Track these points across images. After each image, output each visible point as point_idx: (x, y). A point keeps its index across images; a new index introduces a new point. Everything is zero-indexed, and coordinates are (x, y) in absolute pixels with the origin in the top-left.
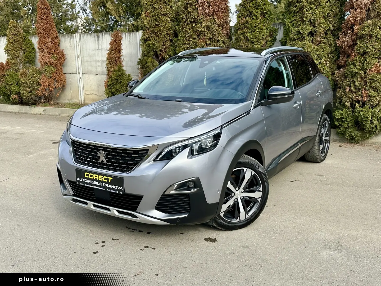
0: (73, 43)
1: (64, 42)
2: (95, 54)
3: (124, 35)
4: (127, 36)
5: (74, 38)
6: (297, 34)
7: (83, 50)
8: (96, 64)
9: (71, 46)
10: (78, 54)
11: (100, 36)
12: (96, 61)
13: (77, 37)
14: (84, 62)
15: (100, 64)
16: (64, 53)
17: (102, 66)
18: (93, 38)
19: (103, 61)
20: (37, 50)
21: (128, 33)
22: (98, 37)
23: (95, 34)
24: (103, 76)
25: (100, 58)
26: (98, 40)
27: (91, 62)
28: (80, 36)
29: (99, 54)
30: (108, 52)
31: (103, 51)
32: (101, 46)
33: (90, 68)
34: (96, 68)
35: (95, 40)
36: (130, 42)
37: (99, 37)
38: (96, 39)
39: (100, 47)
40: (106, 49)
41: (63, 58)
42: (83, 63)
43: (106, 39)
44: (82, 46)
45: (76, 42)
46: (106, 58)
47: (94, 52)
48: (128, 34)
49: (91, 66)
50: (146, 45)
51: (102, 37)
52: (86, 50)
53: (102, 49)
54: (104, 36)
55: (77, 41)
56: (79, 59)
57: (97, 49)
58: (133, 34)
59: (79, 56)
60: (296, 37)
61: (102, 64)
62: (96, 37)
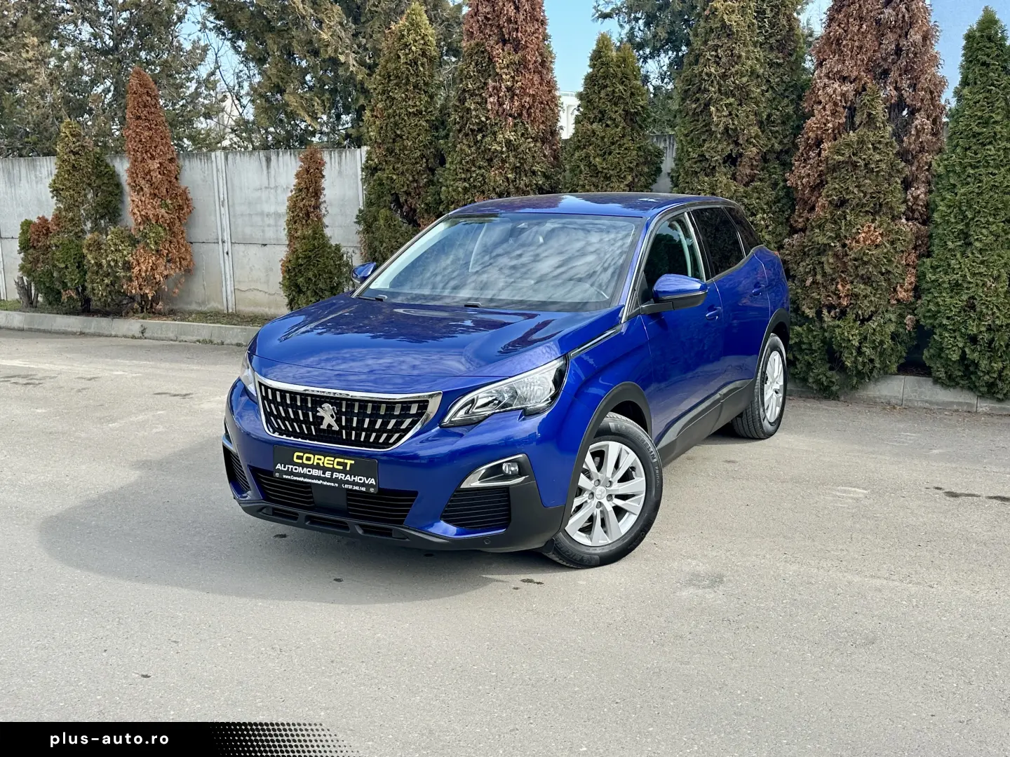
0: (210, 172)
1: (188, 170)
2: (260, 198)
3: (328, 157)
4: (333, 159)
5: (212, 162)
6: (700, 161)
7: (233, 190)
8: (263, 221)
9: (204, 180)
10: (222, 199)
11: (273, 158)
12: (262, 214)
13: (219, 159)
14: (234, 216)
15: (272, 221)
16: (190, 196)
17: (276, 226)
18: (257, 163)
19: (278, 215)
20: (127, 188)
21: (336, 152)
22: (268, 160)
23: (262, 153)
24: (278, 248)
25: (270, 208)
26: (268, 166)
27: (250, 215)
28: (226, 158)
29: (269, 197)
30: (290, 194)
31: (279, 191)
32: (275, 181)
33: (248, 230)
34: (263, 231)
35: (262, 167)
36: (340, 172)
37: (270, 159)
38: (264, 163)
39: (272, 185)
40: (287, 188)
41: (185, 207)
42: (232, 220)
43: (287, 165)
44: (231, 179)
45: (218, 170)
46: (286, 208)
47: (258, 194)
48: (336, 154)
49: (252, 226)
50: (375, 181)
51: (278, 160)
52: (241, 189)
53: (276, 187)
54: (281, 159)
55: (220, 167)
56: (225, 210)
57: (266, 188)
58: (347, 155)
59: (223, 202)
60: (696, 167)
61: (276, 222)
62: (264, 159)
